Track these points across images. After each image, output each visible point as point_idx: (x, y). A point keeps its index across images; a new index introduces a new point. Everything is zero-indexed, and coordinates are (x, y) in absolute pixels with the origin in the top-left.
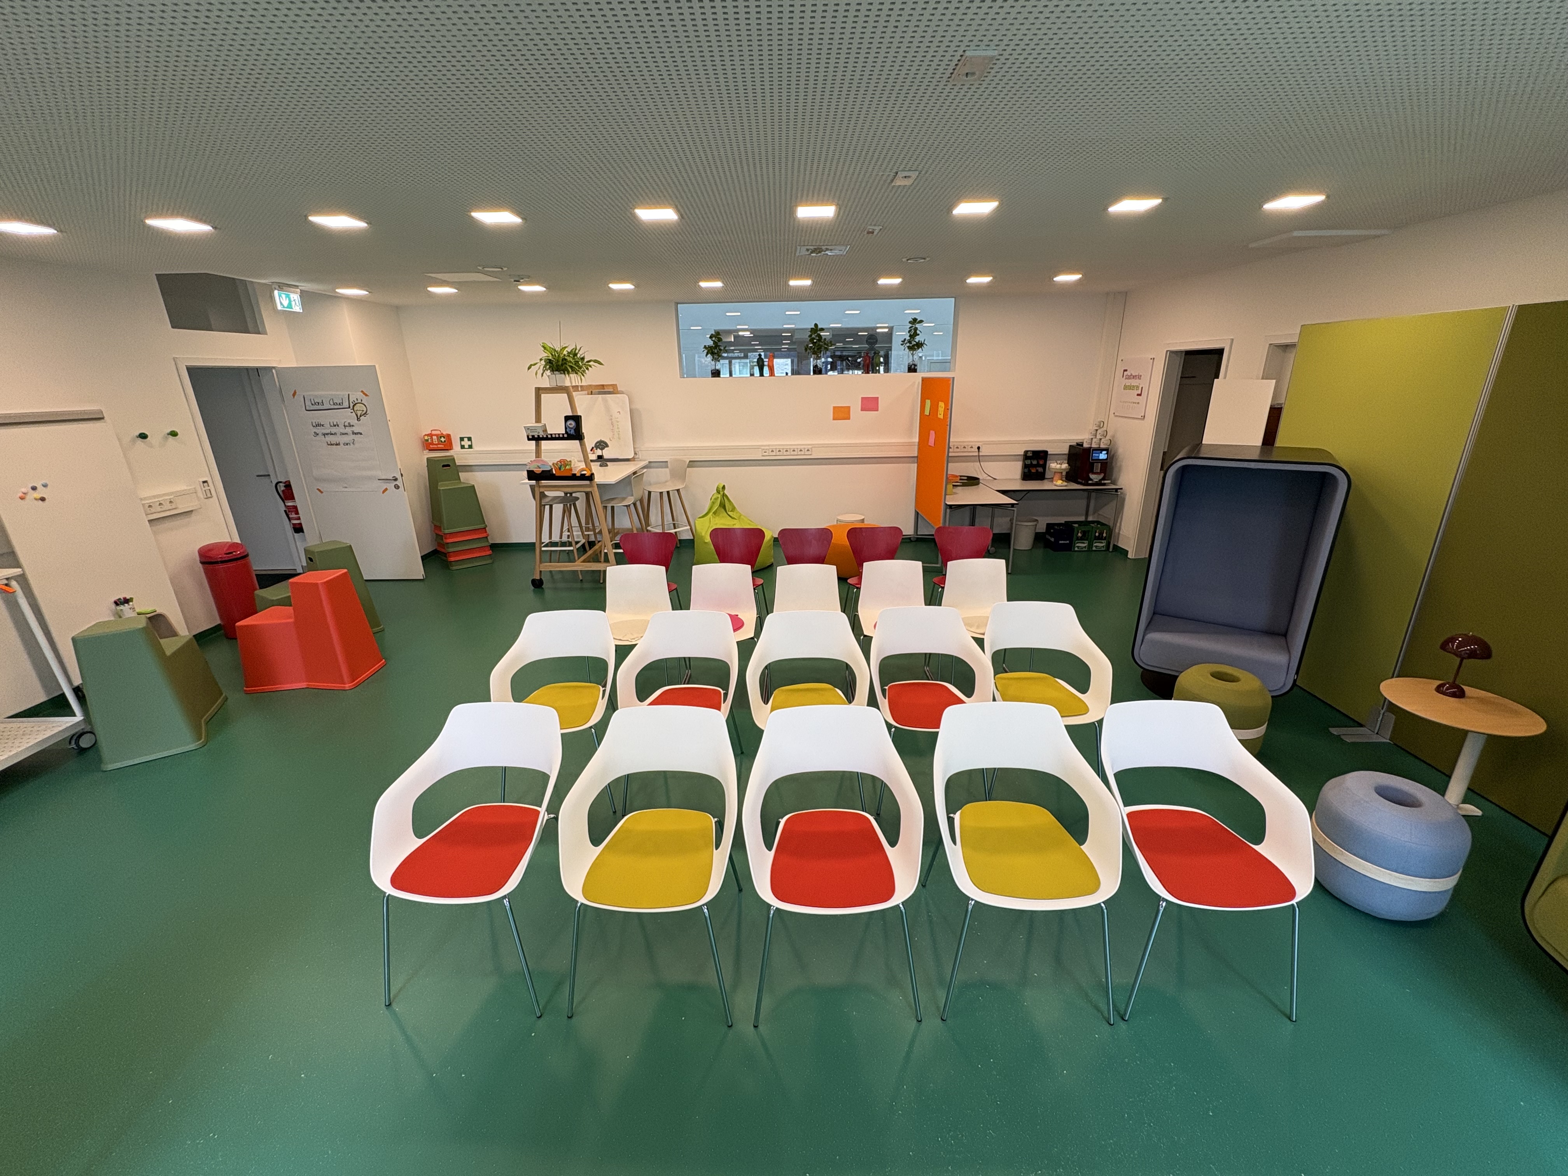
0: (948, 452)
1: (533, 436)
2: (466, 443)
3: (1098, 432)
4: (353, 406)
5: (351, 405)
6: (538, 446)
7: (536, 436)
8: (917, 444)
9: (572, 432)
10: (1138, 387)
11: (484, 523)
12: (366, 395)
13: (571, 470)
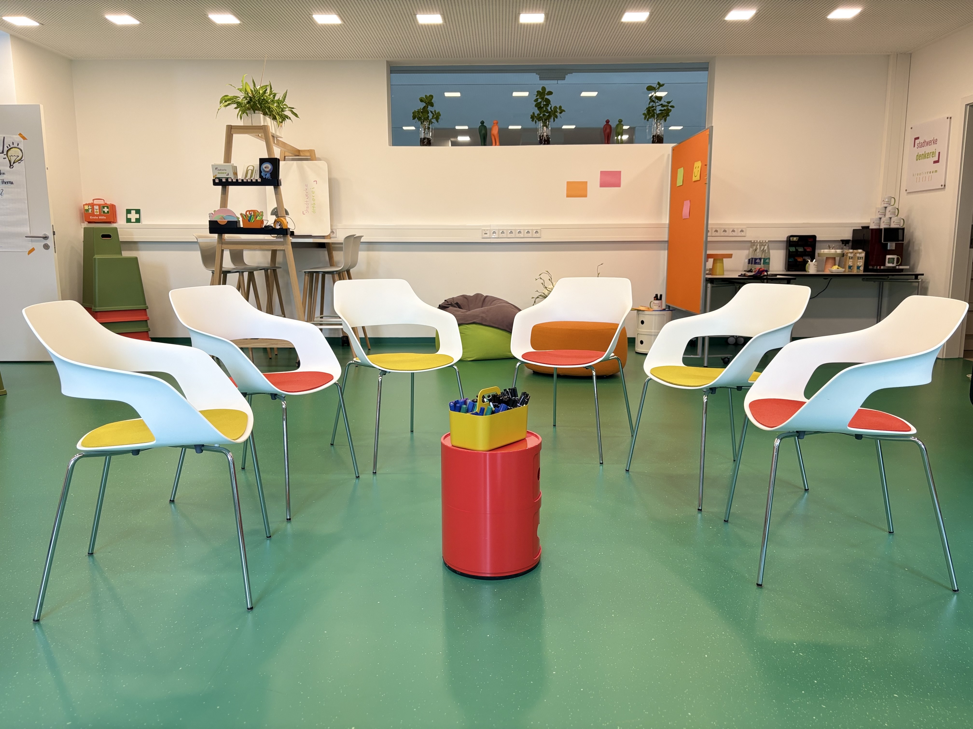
0: (707, 236)
1: (220, 180)
2: (133, 216)
3: (888, 209)
4: (7, 151)
5: (6, 149)
6: (225, 193)
7: (224, 180)
8: (667, 226)
9: (268, 176)
10: (933, 153)
11: (145, 304)
12: (24, 138)
13: (262, 222)
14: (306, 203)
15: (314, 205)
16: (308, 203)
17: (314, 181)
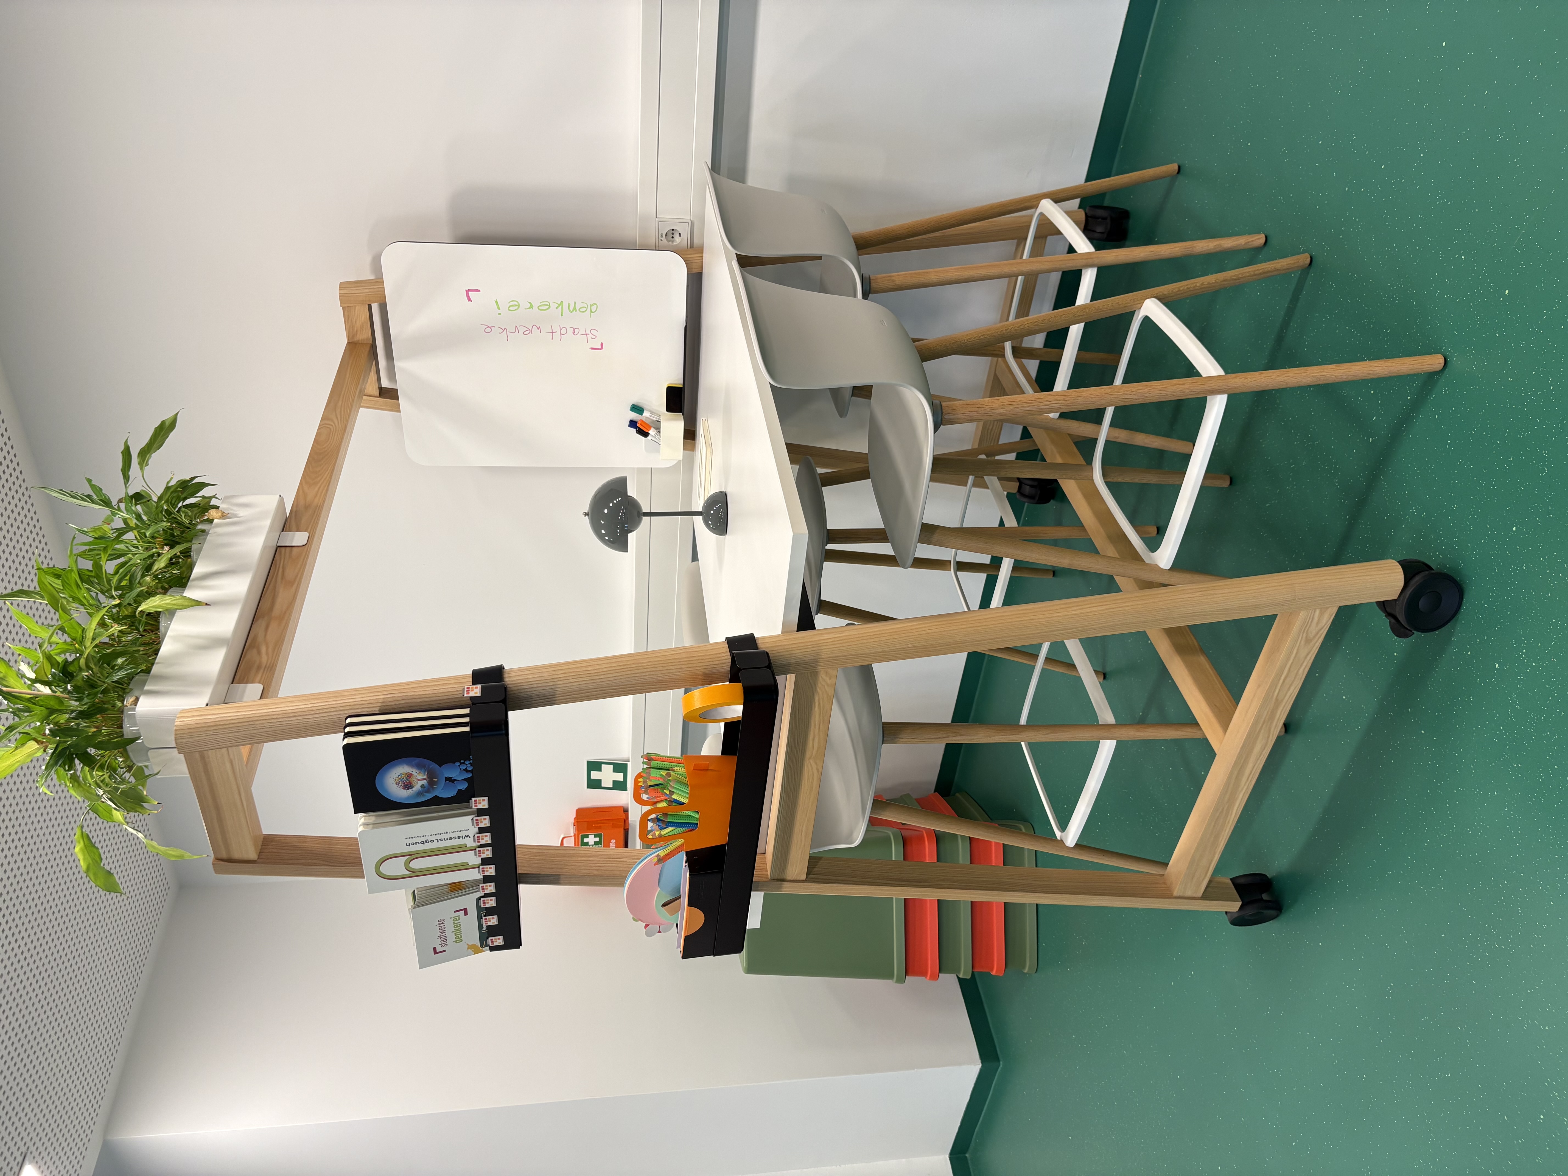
7: (493, 920)
14: (557, 336)
15: (565, 305)
16: (557, 330)
17: (469, 300)
